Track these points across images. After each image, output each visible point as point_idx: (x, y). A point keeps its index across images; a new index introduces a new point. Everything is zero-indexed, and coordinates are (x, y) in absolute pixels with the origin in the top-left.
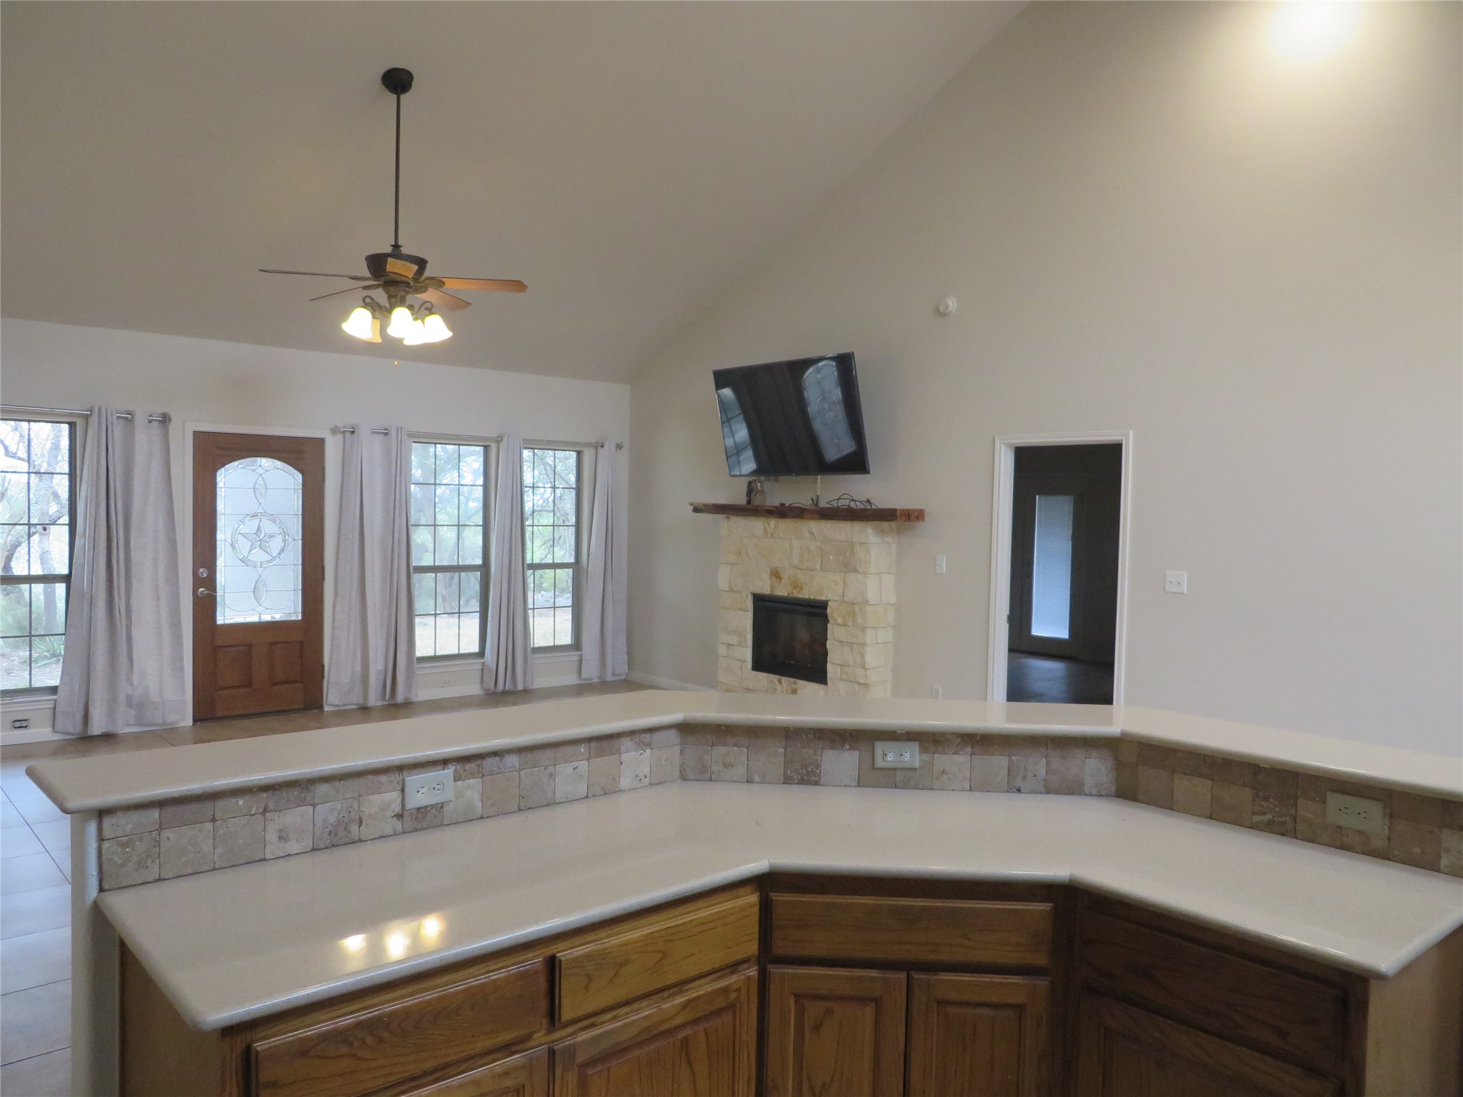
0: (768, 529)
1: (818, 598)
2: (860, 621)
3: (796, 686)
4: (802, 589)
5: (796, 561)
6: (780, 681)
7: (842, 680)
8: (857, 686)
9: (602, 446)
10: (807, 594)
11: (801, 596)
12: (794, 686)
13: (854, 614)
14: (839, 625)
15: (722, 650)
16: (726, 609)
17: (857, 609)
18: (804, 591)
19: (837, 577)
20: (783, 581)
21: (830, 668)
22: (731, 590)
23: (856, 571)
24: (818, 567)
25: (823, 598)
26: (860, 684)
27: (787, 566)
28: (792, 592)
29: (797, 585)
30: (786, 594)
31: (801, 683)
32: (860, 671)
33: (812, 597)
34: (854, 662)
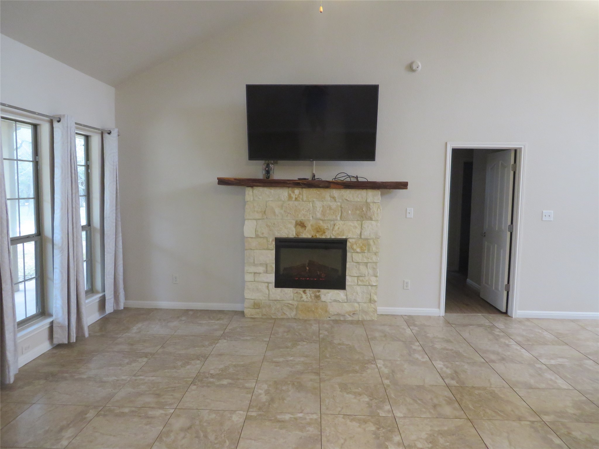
0: (292, 195)
1: (340, 237)
2: (374, 249)
3: (320, 293)
4: (324, 232)
5: (319, 215)
6: (304, 292)
7: (358, 285)
8: (370, 287)
9: (109, 133)
10: (329, 235)
11: (323, 237)
12: (318, 294)
13: (369, 245)
14: (357, 252)
15: (248, 277)
16: (251, 249)
17: (371, 242)
18: (326, 234)
19: (356, 224)
20: (307, 229)
21: (348, 279)
22: (257, 236)
23: (371, 219)
24: (339, 218)
25: (344, 237)
26: (372, 286)
27: (311, 218)
28: (316, 235)
29: (319, 230)
30: (310, 237)
31: (323, 291)
32: (373, 279)
33: (333, 237)
34: (368, 274)
